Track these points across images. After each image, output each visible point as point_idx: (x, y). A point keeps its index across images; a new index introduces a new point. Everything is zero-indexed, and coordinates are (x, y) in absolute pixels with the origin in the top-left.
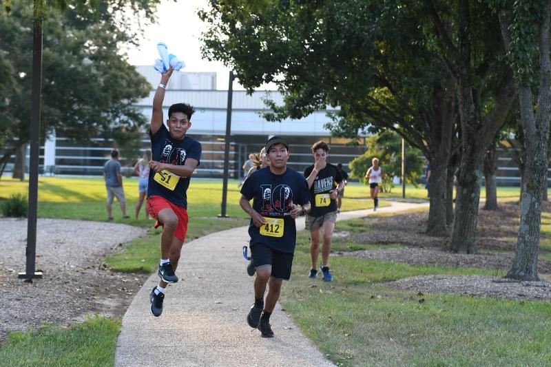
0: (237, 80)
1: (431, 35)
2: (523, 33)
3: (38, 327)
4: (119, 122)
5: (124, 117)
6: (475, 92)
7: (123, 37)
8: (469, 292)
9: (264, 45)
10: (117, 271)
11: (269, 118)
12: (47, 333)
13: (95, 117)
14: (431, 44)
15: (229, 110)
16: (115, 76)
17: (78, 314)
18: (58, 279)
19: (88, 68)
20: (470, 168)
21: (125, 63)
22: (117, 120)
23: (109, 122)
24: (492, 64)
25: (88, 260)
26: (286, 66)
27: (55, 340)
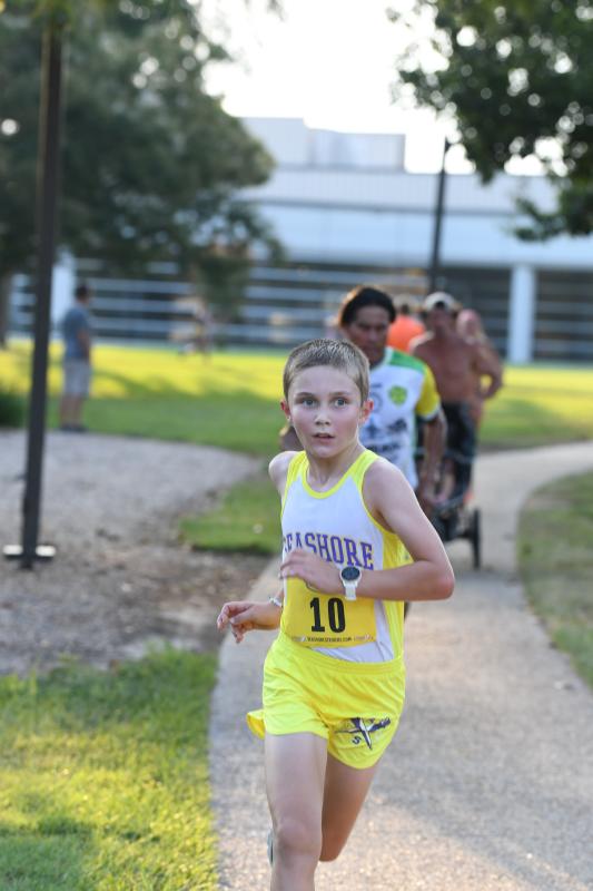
3: (50, 666)
4: (210, 231)
5: (220, 222)
7: (218, 53)
10: (204, 549)
11: (524, 235)
12: (69, 680)
15: (439, 212)
17: (128, 640)
18: (87, 564)
19: (151, 113)
22: (206, 228)
25: (143, 525)
26: (566, 124)
27: (86, 696)
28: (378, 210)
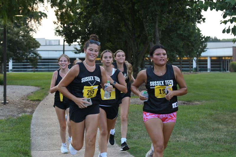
0: (66, 41)
1: (123, 27)
2: (150, 26)
3: (8, 118)
4: (31, 55)
5: (32, 54)
6: (137, 44)
7: (31, 30)
8: (137, 103)
9: (73, 31)
10: (31, 100)
11: (76, 53)
12: (10, 120)
13: (23, 54)
14: (124, 29)
15: (64, 51)
16: (29, 42)
17: (19, 114)
18: (13, 103)
19: (21, 40)
20: (136, 66)
21: (32, 37)
22: (30, 55)
23: (28, 55)
24: (142, 35)
25: (22, 97)
26: (80, 37)
27: (12, 122)
28: (56, 51)
